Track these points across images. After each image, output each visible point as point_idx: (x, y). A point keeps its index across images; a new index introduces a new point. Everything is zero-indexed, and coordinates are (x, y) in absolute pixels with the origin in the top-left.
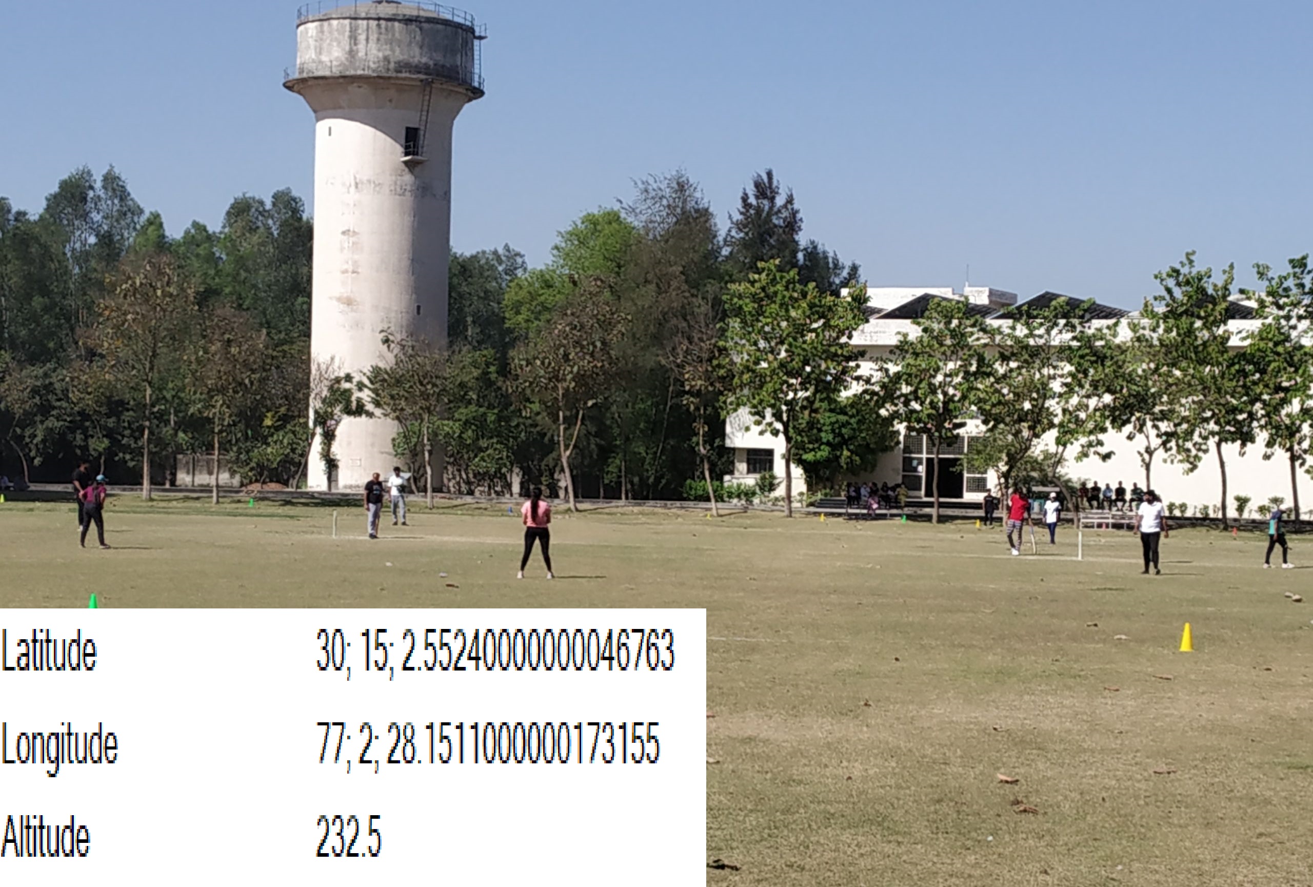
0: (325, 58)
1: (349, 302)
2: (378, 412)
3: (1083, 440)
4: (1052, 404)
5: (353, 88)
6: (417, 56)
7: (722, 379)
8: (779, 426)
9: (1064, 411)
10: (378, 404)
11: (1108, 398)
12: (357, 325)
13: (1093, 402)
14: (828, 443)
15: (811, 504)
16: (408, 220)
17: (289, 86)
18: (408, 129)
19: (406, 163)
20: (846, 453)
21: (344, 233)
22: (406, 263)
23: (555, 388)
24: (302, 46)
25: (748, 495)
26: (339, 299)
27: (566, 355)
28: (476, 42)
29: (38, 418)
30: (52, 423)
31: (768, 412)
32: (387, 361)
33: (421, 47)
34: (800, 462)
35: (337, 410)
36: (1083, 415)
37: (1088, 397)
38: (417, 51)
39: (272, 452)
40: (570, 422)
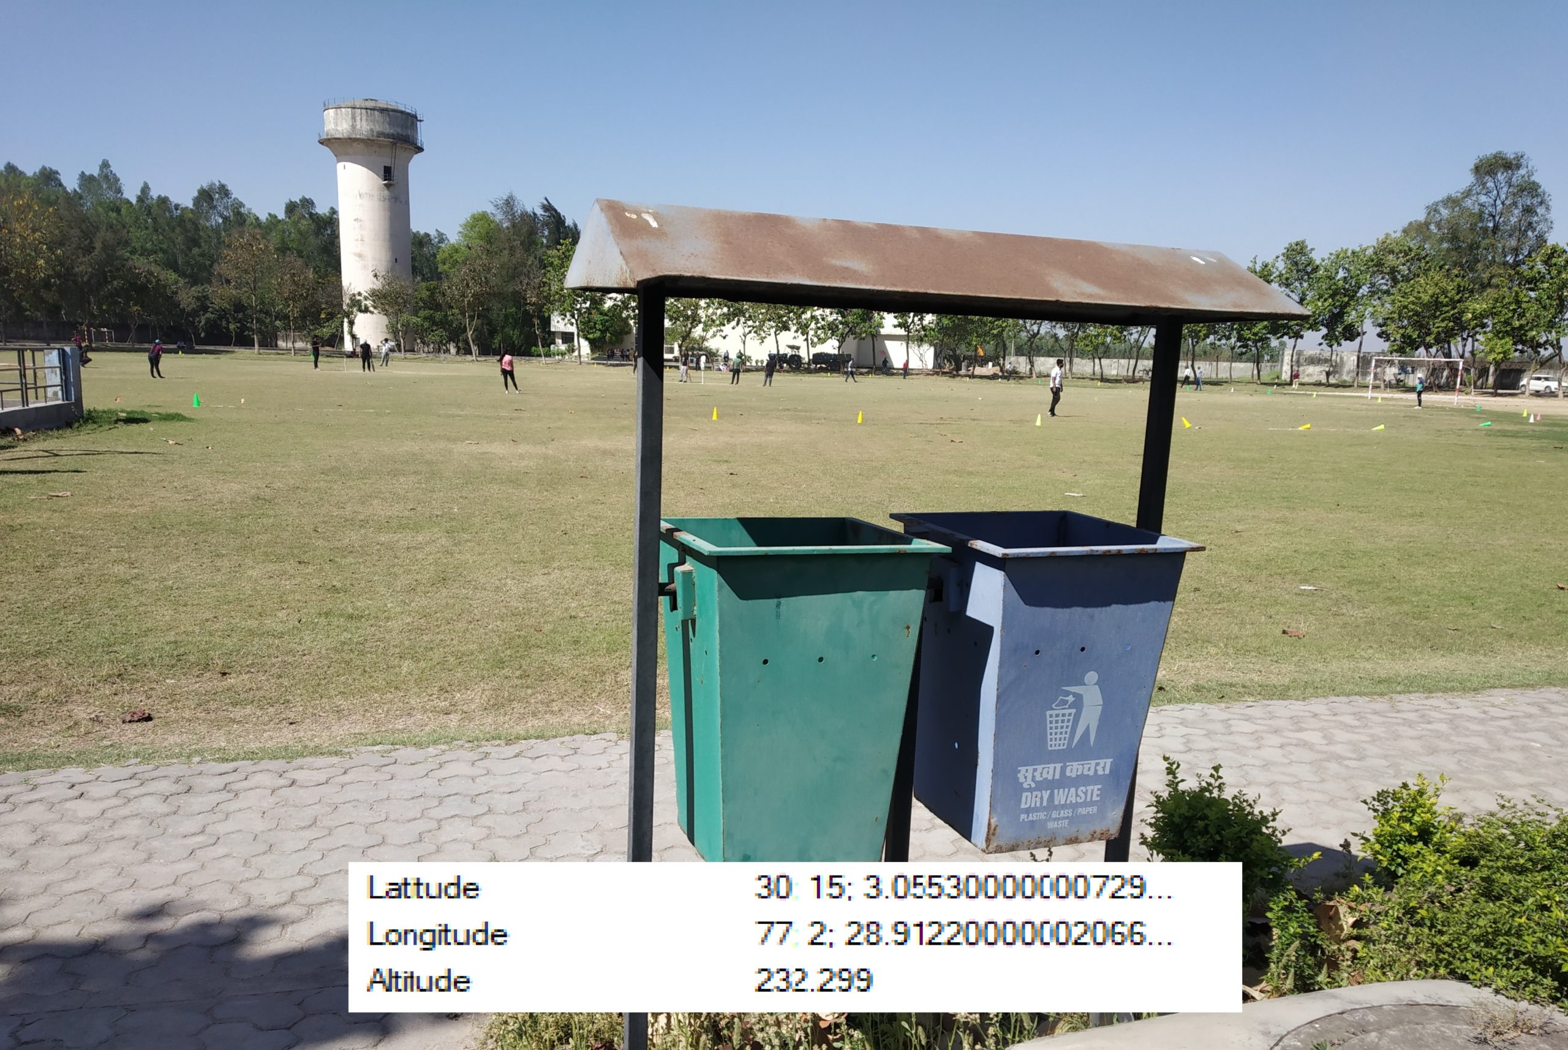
0: (340, 128)
1: (360, 256)
2: (376, 311)
3: (714, 329)
4: (700, 312)
5: (355, 144)
6: (388, 129)
7: (545, 297)
8: (573, 321)
9: (706, 316)
10: (375, 308)
11: (725, 310)
12: (365, 267)
13: (719, 312)
14: (600, 330)
15: (593, 359)
16: (388, 214)
17: (322, 142)
18: (385, 167)
19: (385, 185)
20: (608, 335)
21: (355, 220)
22: (388, 236)
23: (463, 301)
24: (326, 122)
25: (563, 354)
26: (355, 254)
27: (467, 285)
28: (418, 123)
29: (201, 313)
30: (208, 315)
31: (568, 314)
32: (377, 285)
33: (390, 125)
34: (587, 339)
35: (355, 310)
36: (714, 318)
37: (717, 309)
38: (387, 126)
39: (326, 331)
40: (472, 318)
